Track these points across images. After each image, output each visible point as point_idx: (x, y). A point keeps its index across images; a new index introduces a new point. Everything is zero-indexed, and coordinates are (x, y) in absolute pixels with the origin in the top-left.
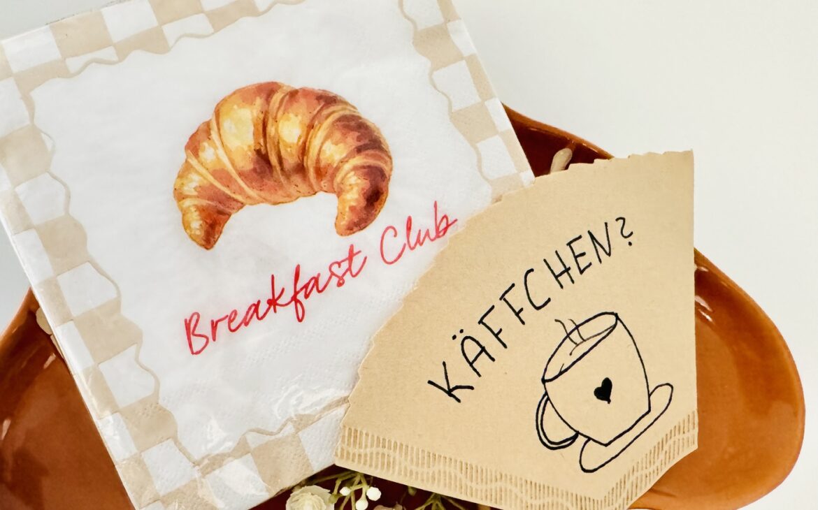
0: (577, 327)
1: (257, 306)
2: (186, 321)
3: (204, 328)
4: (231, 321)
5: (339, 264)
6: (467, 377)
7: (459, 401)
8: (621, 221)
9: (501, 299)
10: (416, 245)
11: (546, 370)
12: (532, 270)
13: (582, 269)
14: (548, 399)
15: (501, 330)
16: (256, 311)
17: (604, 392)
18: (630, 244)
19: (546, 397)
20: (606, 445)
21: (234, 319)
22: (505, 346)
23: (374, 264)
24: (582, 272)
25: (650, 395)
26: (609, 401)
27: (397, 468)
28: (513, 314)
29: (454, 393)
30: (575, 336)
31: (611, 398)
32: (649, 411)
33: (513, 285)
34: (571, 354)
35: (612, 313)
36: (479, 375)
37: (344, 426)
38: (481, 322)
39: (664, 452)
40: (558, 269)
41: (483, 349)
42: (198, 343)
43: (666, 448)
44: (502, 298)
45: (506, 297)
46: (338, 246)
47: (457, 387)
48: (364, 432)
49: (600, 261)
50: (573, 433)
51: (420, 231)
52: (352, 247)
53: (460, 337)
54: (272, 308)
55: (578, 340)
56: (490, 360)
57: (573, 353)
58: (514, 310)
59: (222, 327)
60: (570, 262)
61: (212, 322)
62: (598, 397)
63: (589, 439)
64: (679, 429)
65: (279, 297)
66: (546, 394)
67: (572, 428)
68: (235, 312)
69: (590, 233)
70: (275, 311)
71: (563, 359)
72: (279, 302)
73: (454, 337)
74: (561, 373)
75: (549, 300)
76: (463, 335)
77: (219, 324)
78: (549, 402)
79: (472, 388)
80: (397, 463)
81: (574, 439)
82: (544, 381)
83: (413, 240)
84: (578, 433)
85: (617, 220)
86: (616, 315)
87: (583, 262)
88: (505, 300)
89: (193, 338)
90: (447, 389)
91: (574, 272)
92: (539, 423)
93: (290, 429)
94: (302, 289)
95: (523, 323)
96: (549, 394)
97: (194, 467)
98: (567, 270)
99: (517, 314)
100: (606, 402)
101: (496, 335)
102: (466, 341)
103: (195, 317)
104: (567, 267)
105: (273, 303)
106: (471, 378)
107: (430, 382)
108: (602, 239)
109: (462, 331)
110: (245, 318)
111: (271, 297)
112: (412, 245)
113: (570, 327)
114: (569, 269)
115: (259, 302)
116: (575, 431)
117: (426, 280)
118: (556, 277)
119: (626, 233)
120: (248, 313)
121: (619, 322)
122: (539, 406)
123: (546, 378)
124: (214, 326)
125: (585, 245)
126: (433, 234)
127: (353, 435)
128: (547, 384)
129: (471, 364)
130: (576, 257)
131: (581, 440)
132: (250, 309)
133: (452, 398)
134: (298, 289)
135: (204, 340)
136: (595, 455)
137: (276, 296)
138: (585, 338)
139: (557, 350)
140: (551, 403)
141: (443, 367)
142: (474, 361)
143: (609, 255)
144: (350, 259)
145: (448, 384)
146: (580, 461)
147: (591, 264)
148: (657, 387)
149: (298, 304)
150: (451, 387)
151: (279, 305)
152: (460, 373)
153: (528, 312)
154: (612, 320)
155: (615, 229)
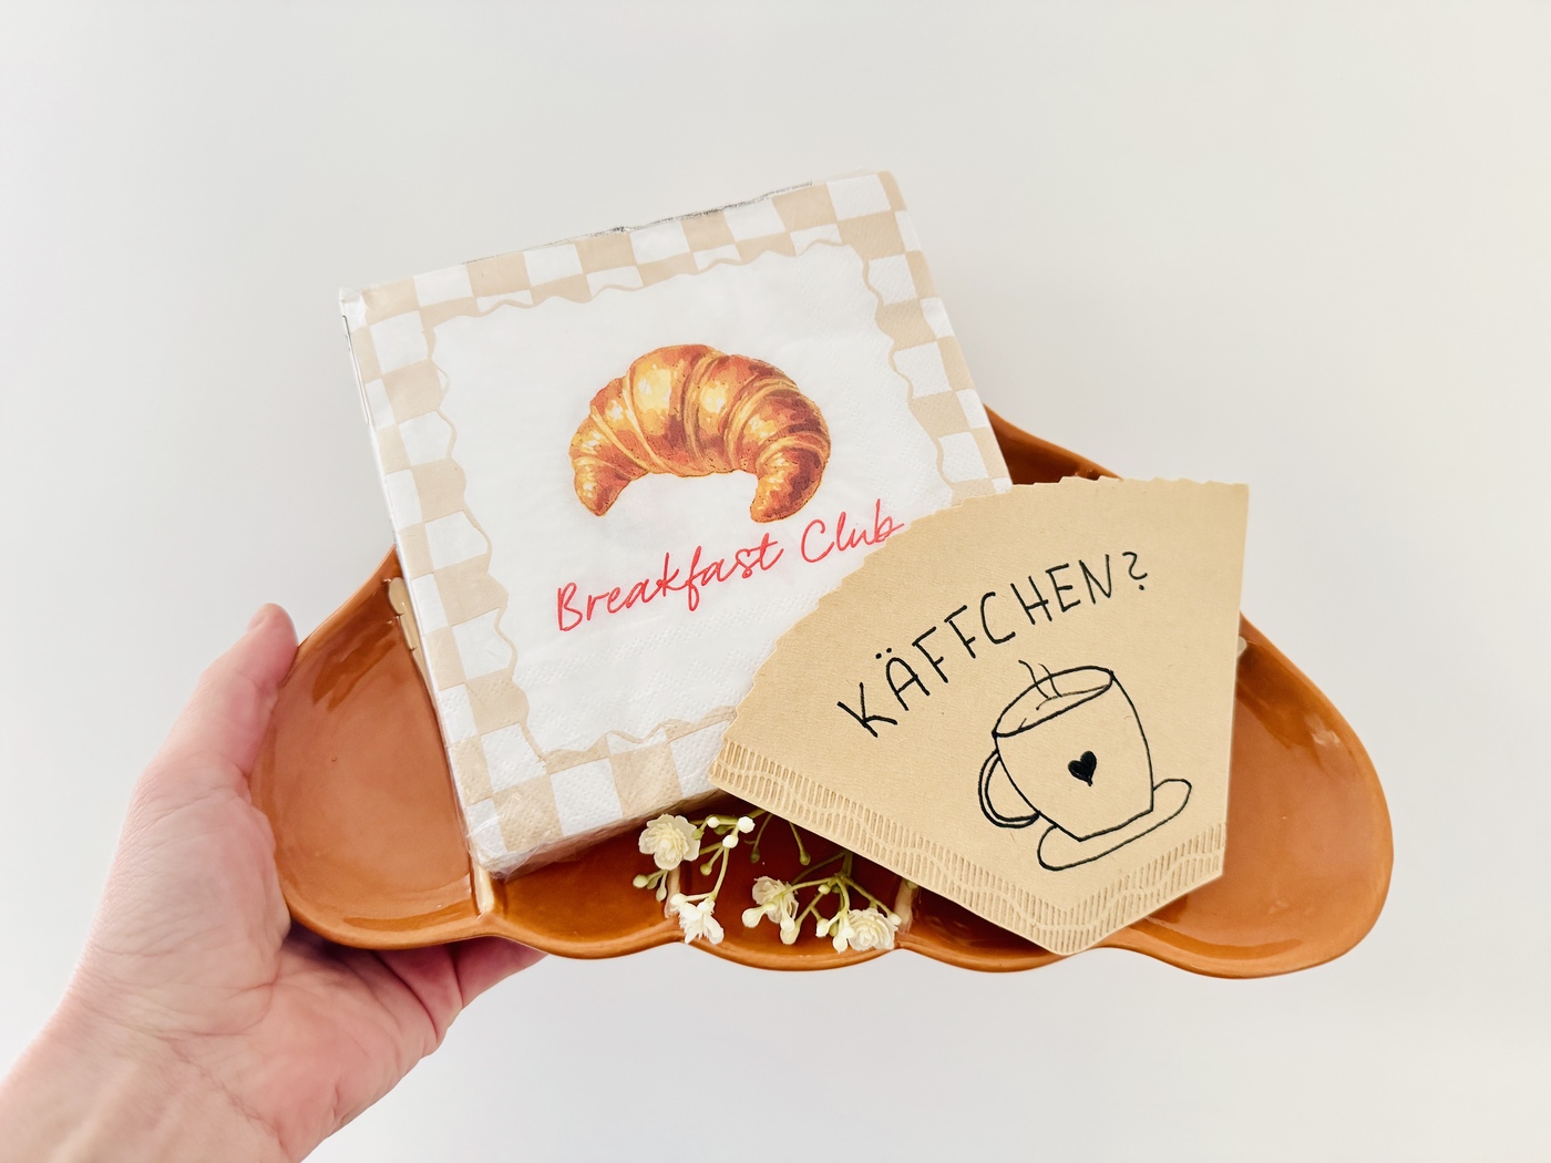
0: (1051, 677)
1: (644, 586)
2: (560, 590)
3: (580, 603)
4: (611, 601)
5: (749, 552)
6: (890, 707)
7: (875, 735)
8: (1131, 557)
9: (946, 621)
10: (847, 545)
11: (999, 721)
12: (993, 594)
13: (1065, 605)
14: (999, 759)
15: (942, 659)
16: (642, 591)
17: (1084, 768)
18: (1142, 588)
19: (996, 756)
20: (1080, 840)
21: (615, 598)
22: (946, 680)
23: (792, 558)
24: (1064, 609)
25: (1154, 789)
26: (1090, 783)
27: (784, 799)
28: (962, 643)
29: (870, 723)
30: (1046, 687)
31: (1093, 779)
32: (1151, 809)
33: (965, 607)
34: (1038, 709)
35: (1106, 670)
36: (907, 709)
37: (726, 740)
38: (916, 644)
39: (1170, 872)
40: (1031, 599)
41: (915, 678)
42: (569, 619)
43: (1174, 867)
44: (948, 620)
45: (954, 619)
46: (754, 533)
47: (875, 718)
48: (749, 751)
49: (1094, 601)
50: (1032, 812)
51: (854, 531)
52: (767, 536)
53: (886, 657)
54: (662, 590)
55: (1051, 693)
56: (923, 693)
57: (1041, 708)
58: (962, 639)
59: (601, 606)
60: (1048, 592)
61: (590, 597)
62: (1074, 774)
63: (1056, 825)
64: (1195, 845)
65: (670, 581)
66: (997, 751)
67: (1031, 806)
68: (618, 591)
69: (1082, 564)
70: (665, 594)
71: (1025, 711)
72: (669, 584)
73: (879, 656)
74: (1021, 730)
75: (1013, 634)
76: (891, 656)
77: (597, 601)
78: (999, 763)
79: (894, 722)
80: (785, 794)
81: (1032, 819)
82: (995, 735)
83: (844, 539)
84: (1038, 814)
85: (1125, 554)
86: (1111, 673)
87: (1067, 597)
88: (951, 623)
89: (563, 609)
90: (861, 717)
91: (1054, 607)
92: (983, 787)
93: (661, 738)
94: (699, 574)
95: (973, 655)
96: (1001, 753)
97: (540, 761)
98: (1043, 603)
99: (966, 643)
100: (1085, 784)
101: (935, 664)
102: (894, 663)
103: (571, 588)
104: (1044, 599)
105: (663, 585)
106: (895, 711)
107: (840, 704)
108: (1098, 571)
109: (889, 650)
110: (629, 597)
111: (662, 578)
112: (843, 544)
113: (1040, 674)
114: (1047, 602)
115: (647, 581)
116: (1035, 809)
117: (851, 582)
118: (1027, 609)
119: (1136, 573)
120: (633, 592)
121: (1114, 682)
122: (985, 765)
123: (999, 731)
124: (591, 603)
125: (1073, 576)
126: (870, 537)
127: (734, 751)
128: (999, 739)
129: (897, 693)
130: (1057, 589)
131: (1041, 824)
132: (636, 588)
133: (866, 729)
134: (695, 573)
135: (578, 616)
136: (1059, 849)
137: (668, 578)
138: (1061, 693)
139: (1018, 699)
140: (1003, 764)
141: (859, 689)
142: (901, 689)
143: (1109, 595)
144: (763, 549)
145: (864, 711)
146: (1039, 852)
147: (1079, 602)
148: (1166, 781)
149: (693, 591)
150: (867, 716)
151: (670, 588)
152: (881, 701)
153: (981, 644)
154: (1105, 679)
155: (1120, 565)
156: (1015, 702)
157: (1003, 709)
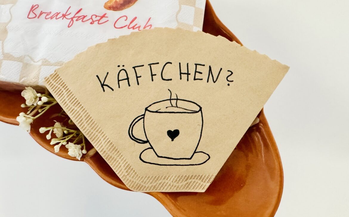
0: (177, 99)
1: (58, 14)
2: (33, 5)
3: (38, 12)
4: (47, 15)
5: (96, 17)
6: (114, 84)
7: (104, 91)
8: (230, 73)
9: (149, 65)
10: (132, 28)
11: (150, 105)
12: (171, 63)
13: (196, 78)
14: (144, 118)
15: (140, 77)
16: (57, 15)
17: (173, 134)
18: (229, 85)
19: (143, 116)
20: (158, 156)
21: (49, 15)
22: (138, 84)
23: (110, 24)
24: (195, 79)
25: (195, 152)
26: (173, 140)
28: (151, 74)
29: (104, 87)
30: (174, 102)
31: (175, 140)
32: (190, 159)
33: (158, 63)
34: (167, 108)
35: (199, 106)
36: (119, 87)
37: (55, 72)
38: (134, 68)
39: (186, 182)
40: (184, 70)
41: (128, 79)
42: (32, 15)
43: (189, 181)
44: (150, 65)
45: (152, 66)
46: (102, 11)
47: (107, 85)
48: (60, 78)
49: (208, 81)
50: (146, 140)
51: (137, 24)
52: (105, 14)
53: (121, 68)
54: (63, 17)
55: (174, 105)
56: (128, 85)
57: (168, 108)
58: (152, 73)
59: (44, 15)
60: (192, 71)
61: (42, 11)
62: (168, 135)
63: (152, 148)
64: (201, 178)
65: (67, 15)
66: (144, 115)
67: (146, 137)
68: (50, 12)
69: (210, 67)
70: (63, 19)
71: (161, 107)
72: (66, 17)
73: (119, 66)
74: (157, 112)
75: (171, 80)
76: (123, 68)
77: (43, 14)
78: (143, 119)
79: (113, 90)
81: (145, 142)
82: (146, 109)
83: (131, 26)
84: (147, 141)
85: (228, 71)
86: (201, 108)
87: (198, 76)
88: (150, 66)
89: (31, 12)
90: (102, 84)
91: (191, 77)
92: (133, 124)
93: (40, 63)
95: (153, 80)
96: (145, 116)
97: (2, 54)
99: (152, 75)
100: (171, 140)
101: (137, 77)
102: (123, 71)
103: (37, 6)
104: (189, 73)
105: (64, 16)
106: (115, 86)
107: (97, 76)
108: (215, 73)
109: (123, 66)
110: (53, 16)
111: (65, 14)
113: (174, 97)
114: (190, 74)
115: (60, 13)
116: (147, 139)
117: (123, 38)
118: (181, 73)
119: (229, 79)
120: (54, 14)
121: (200, 112)
122: (137, 117)
123: (148, 109)
124: (41, 13)
125: (205, 70)
126: (141, 29)
127: (56, 76)
128: (147, 112)
129: (119, 81)
130: (196, 72)
131: (147, 145)
132: (56, 13)
133: (102, 88)
135: (35, 16)
136: (149, 156)
137: (67, 14)
138: (178, 106)
139: (161, 101)
140: (144, 120)
141: (106, 74)
142: (121, 80)
143: (214, 82)
144: (102, 17)
145: (104, 82)
146: (141, 153)
147: (202, 79)
148: (201, 152)
149: (72, 22)
150: (104, 84)
151: (66, 18)
152: (112, 81)
153: (157, 78)
154: (198, 109)
155: (224, 74)
156: (159, 102)
157: (154, 102)
